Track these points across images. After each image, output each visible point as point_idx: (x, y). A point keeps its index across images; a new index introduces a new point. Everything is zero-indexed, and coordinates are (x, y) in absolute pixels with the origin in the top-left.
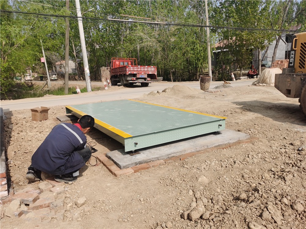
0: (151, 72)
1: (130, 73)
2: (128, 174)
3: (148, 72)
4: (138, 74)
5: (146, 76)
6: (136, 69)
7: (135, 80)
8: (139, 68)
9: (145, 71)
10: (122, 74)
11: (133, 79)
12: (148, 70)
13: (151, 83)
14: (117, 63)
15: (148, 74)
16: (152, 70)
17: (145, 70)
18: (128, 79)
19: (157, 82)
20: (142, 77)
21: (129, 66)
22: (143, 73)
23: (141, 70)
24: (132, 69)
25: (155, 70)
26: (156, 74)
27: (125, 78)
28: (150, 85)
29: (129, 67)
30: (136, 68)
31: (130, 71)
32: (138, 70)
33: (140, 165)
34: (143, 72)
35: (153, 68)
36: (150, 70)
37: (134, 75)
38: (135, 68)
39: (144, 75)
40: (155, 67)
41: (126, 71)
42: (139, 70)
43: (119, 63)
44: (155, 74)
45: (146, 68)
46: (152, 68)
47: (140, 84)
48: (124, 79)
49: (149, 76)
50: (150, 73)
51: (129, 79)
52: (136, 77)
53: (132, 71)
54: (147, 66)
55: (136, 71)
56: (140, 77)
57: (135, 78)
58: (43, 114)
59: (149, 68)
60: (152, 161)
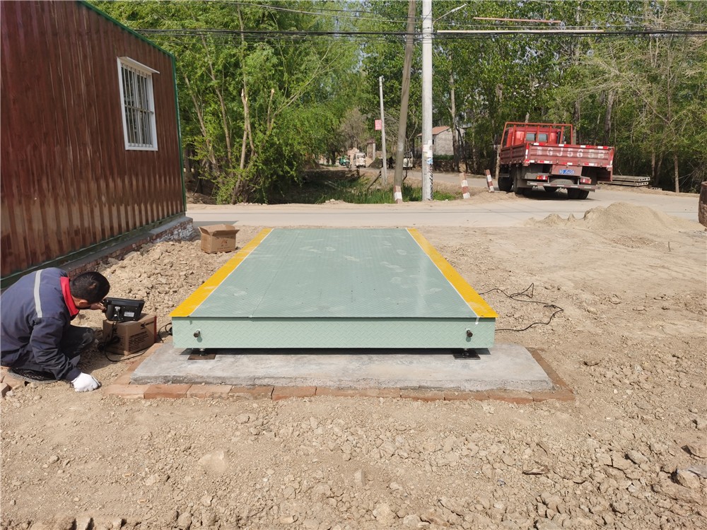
0: (595, 161)
1: (533, 161)
2: (128, 397)
3: (584, 160)
4: (557, 164)
5: (577, 172)
6: (551, 153)
7: (545, 181)
8: (560, 151)
9: (576, 159)
10: (516, 164)
11: (540, 177)
12: (586, 156)
13: (593, 190)
14: (519, 134)
15: (583, 167)
16: (599, 156)
17: (578, 155)
18: (526, 178)
19: (630, 189)
20: (565, 174)
21: (533, 145)
22: (571, 164)
23: (565, 154)
24: (540, 153)
25: (607, 157)
26: (610, 167)
27: (521, 172)
28: (590, 195)
29: (533, 147)
30: (552, 149)
31: (532, 157)
32: (558, 154)
33: (174, 385)
34: (570, 162)
35: (604, 152)
36: (593, 156)
37: (546, 168)
38: (549, 148)
39: (571, 168)
40: (609, 149)
41: (524, 156)
42: (561, 154)
43: (525, 135)
44: (608, 166)
45: (582, 150)
46: (600, 151)
47: (565, 191)
48: (518, 177)
49: (587, 171)
50: (591, 165)
51: (529, 176)
52: (550, 173)
53: (539, 157)
54: (584, 146)
55: (551, 158)
56: (561, 173)
57: (548, 174)
58: (221, 239)
59: (591, 151)
60: (206, 383)
